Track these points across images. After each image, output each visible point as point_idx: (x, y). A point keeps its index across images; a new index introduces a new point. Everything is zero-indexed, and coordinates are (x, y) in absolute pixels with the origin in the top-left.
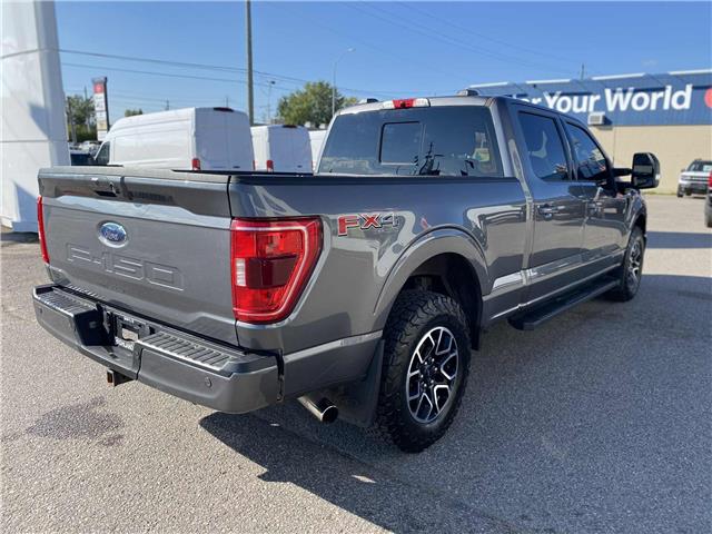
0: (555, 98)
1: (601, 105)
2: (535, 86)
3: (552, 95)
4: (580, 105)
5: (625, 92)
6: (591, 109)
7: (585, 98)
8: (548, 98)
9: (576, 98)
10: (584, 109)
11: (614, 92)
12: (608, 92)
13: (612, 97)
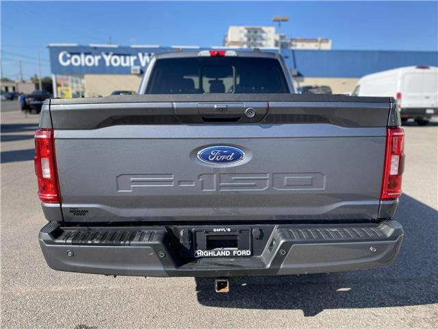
0: (109, 56)
1: (137, 62)
2: (95, 48)
3: (107, 54)
4: (125, 62)
5: (150, 55)
6: (132, 64)
7: (128, 58)
8: (105, 56)
9: (122, 58)
10: (128, 64)
11: (143, 55)
12: (140, 55)
13: (143, 58)
